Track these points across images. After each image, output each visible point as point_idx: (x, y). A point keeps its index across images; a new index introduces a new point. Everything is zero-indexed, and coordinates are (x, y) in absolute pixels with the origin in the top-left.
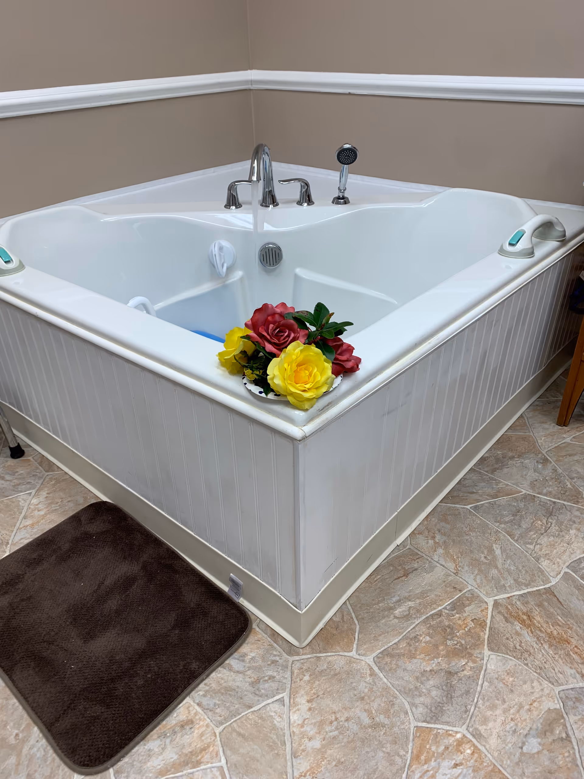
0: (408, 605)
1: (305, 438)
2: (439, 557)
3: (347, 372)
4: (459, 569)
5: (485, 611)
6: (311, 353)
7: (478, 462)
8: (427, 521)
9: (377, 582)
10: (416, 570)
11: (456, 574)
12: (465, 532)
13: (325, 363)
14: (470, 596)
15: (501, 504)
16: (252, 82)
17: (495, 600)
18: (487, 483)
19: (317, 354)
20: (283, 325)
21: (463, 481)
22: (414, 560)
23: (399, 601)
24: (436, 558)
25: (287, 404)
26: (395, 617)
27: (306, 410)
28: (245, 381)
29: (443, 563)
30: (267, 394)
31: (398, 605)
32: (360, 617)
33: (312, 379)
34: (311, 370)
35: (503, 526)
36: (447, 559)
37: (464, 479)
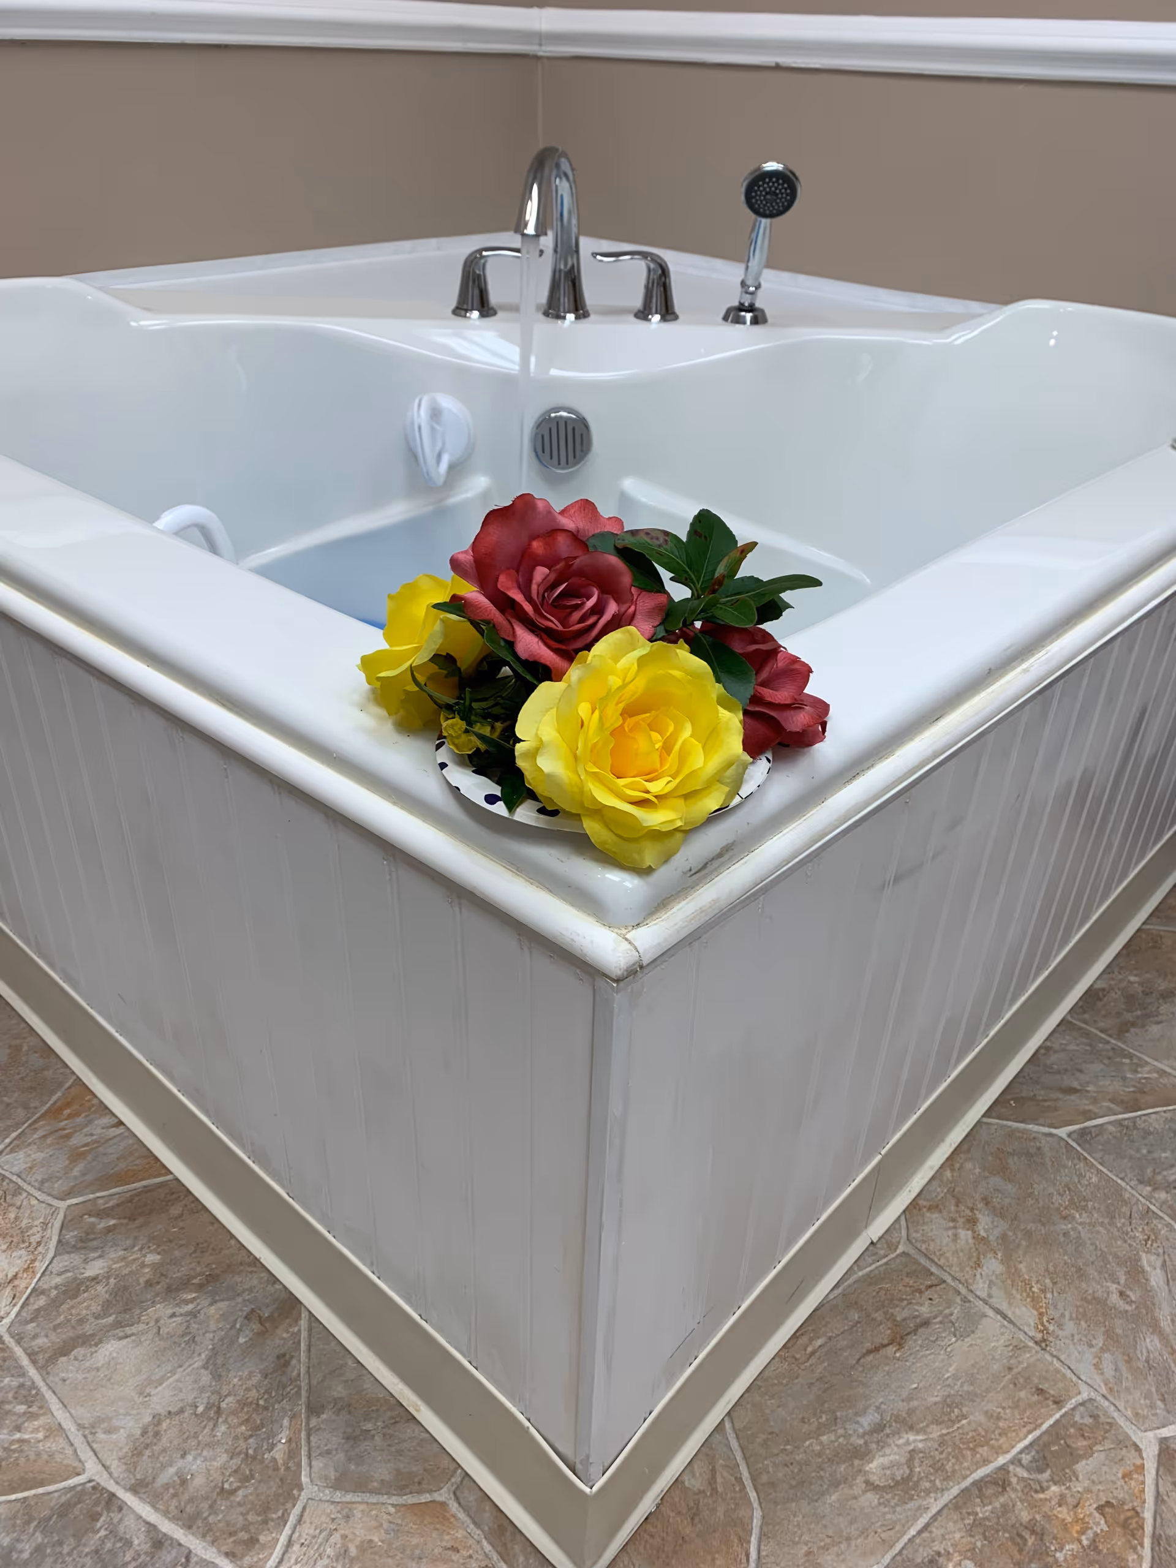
0: (908, 1443)
1: (636, 970)
2: (990, 1287)
3: (788, 746)
4: (1051, 1328)
5: (1135, 1476)
6: (676, 673)
7: (1080, 1004)
8: (952, 1170)
9: (813, 1360)
10: (926, 1323)
11: (1042, 1343)
12: (1058, 1209)
13: (721, 709)
14: (1088, 1421)
15: (1151, 1129)
16: (542, 37)
17: (1163, 1441)
18: (1107, 1066)
19: (694, 675)
20: (581, 573)
21: (1044, 1055)
22: (921, 1292)
23: (879, 1428)
24: (981, 1287)
25: (581, 844)
26: (870, 1486)
27: (647, 872)
28: (442, 756)
29: (1004, 1307)
30: (511, 807)
31: (878, 1443)
32: (765, 1478)
33: (672, 760)
34: (671, 729)
35: (1163, 1195)
36: (1014, 1292)
37: (1044, 1049)
